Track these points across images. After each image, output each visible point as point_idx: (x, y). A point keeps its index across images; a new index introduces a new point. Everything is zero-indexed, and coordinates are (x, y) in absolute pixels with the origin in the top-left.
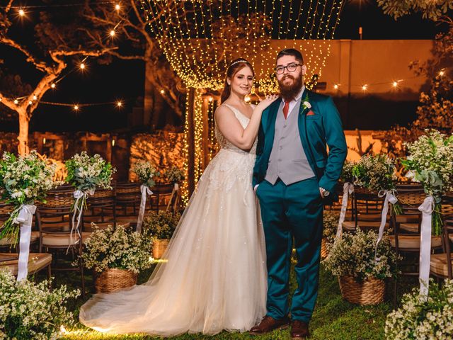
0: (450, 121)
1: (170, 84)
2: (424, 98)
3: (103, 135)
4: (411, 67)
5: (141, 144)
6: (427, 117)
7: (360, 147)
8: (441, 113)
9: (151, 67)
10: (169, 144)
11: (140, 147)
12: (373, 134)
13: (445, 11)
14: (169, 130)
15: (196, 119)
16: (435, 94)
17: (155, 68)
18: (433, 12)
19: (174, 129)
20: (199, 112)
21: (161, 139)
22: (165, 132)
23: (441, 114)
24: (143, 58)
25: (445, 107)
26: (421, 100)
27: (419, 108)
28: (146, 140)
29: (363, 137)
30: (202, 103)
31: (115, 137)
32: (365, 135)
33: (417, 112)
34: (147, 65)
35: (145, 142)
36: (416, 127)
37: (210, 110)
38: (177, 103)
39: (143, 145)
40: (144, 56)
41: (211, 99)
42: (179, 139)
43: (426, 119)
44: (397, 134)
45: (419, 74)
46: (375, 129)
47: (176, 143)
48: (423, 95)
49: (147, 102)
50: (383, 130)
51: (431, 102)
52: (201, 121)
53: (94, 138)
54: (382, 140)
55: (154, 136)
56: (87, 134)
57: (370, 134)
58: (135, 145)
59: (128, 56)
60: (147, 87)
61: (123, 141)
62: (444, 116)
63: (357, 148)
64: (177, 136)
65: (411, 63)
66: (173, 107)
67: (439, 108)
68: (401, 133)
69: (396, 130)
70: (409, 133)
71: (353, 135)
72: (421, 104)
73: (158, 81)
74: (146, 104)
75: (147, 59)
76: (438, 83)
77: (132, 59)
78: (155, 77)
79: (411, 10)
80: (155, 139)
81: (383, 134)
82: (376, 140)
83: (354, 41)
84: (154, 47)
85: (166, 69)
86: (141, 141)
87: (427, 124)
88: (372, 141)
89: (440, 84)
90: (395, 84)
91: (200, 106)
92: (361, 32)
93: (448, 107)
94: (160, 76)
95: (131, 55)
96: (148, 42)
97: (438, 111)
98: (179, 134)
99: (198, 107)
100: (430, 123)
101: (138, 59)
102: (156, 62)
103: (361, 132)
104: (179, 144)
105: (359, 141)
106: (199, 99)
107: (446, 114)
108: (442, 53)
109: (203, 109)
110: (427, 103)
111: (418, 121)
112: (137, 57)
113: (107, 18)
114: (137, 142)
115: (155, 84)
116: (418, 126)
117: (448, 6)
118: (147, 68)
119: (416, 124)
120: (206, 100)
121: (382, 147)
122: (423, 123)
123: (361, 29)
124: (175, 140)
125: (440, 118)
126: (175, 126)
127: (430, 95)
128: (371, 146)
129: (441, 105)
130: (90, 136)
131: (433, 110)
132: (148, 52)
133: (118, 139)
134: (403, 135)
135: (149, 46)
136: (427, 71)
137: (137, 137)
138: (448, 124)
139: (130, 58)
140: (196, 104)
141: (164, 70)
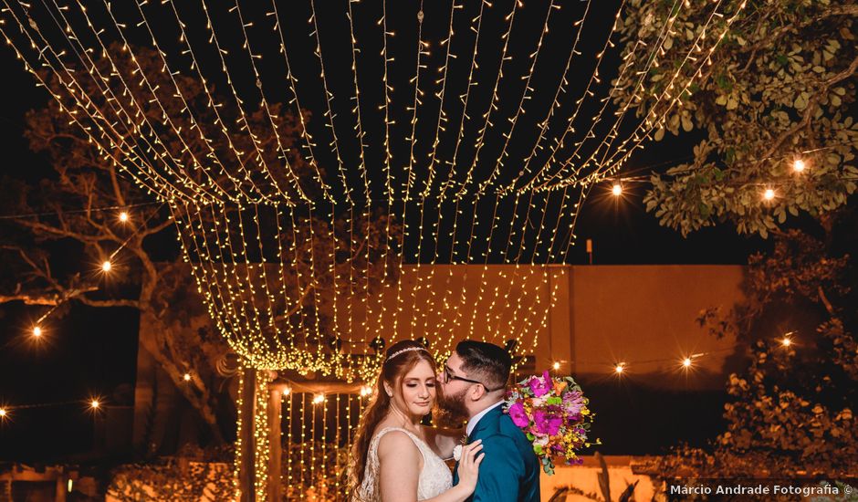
0: (798, 435)
1: (192, 356)
2: (737, 385)
3: (48, 469)
4: (702, 321)
5: (129, 488)
6: (746, 426)
7: (606, 491)
8: (776, 417)
9: (152, 322)
10: (190, 487)
11: (127, 493)
12: (632, 463)
13: (782, 219)
14: (192, 457)
15: (256, 435)
16: (759, 377)
17: (160, 325)
18: (759, 222)
19: (200, 453)
20: (262, 419)
21: (174, 476)
22: (182, 461)
23: (776, 420)
24: (136, 304)
25: (784, 405)
26: (732, 391)
27: (727, 407)
28: (139, 478)
29: (611, 471)
30: (269, 400)
31: (75, 474)
32: (615, 465)
33: (724, 416)
34: (143, 317)
35: (137, 483)
36: (725, 447)
37: (285, 413)
38: (206, 396)
39: (134, 490)
40: (137, 299)
41: (287, 391)
42: (211, 475)
43: (744, 431)
44: (685, 463)
45: (720, 336)
46: (637, 453)
47: (204, 485)
48: (734, 380)
49: (141, 396)
50: (654, 454)
51: (753, 394)
52: (267, 438)
53: (28, 475)
54: (653, 476)
55: (158, 468)
56: (15, 468)
57: (628, 465)
58: (115, 488)
59: (105, 301)
60: (142, 363)
61: (92, 479)
62: (783, 425)
63: (600, 494)
64: (207, 470)
65: (703, 312)
66: (197, 405)
67: (771, 408)
68: (694, 461)
69: (682, 455)
70: (711, 461)
71: (590, 466)
72: (731, 399)
73: (166, 350)
74: (138, 399)
75: (144, 306)
76: (763, 355)
77: (113, 307)
78: (158, 343)
79: (714, 217)
80: (160, 475)
81: (655, 463)
82: (641, 477)
83: (575, 267)
84: (159, 282)
85: (183, 325)
86: (129, 481)
87: (748, 441)
88: (632, 479)
89: (769, 357)
90: (687, 363)
91: (265, 405)
92: (589, 249)
93: (792, 405)
94: (171, 343)
95: (110, 299)
96: (147, 272)
97: (769, 415)
98: (212, 465)
99: (261, 408)
100: (753, 438)
101: (125, 307)
102: (163, 312)
103: (605, 458)
104: (212, 486)
105: (604, 480)
106: (261, 392)
107: (789, 421)
108: (765, 292)
109: (270, 412)
110: (744, 397)
111: (728, 435)
112: (123, 302)
113: (64, 225)
114: (120, 484)
115: (159, 357)
116: (729, 445)
117: (787, 210)
118: (144, 324)
119: (725, 442)
120: (276, 394)
121: (656, 492)
122: (739, 439)
123: (589, 243)
124: (202, 477)
125: (775, 429)
126: (202, 448)
127: (750, 379)
128: (631, 489)
129: (776, 402)
130: (20, 470)
131: (758, 412)
132: (147, 292)
133: (80, 476)
134: (697, 466)
135: (149, 279)
136: (736, 329)
137: (121, 471)
138: (795, 443)
139: (108, 304)
140: (258, 402)
141: (178, 327)
